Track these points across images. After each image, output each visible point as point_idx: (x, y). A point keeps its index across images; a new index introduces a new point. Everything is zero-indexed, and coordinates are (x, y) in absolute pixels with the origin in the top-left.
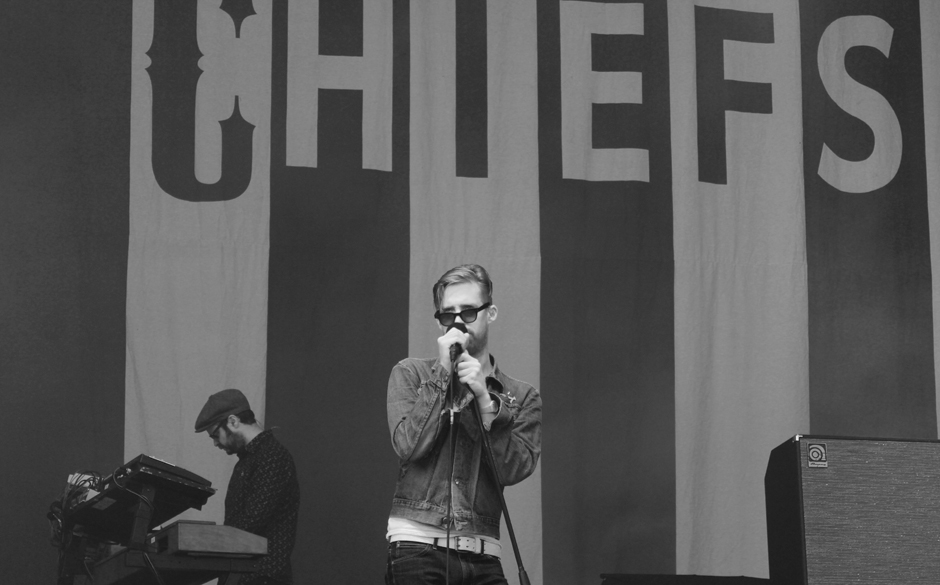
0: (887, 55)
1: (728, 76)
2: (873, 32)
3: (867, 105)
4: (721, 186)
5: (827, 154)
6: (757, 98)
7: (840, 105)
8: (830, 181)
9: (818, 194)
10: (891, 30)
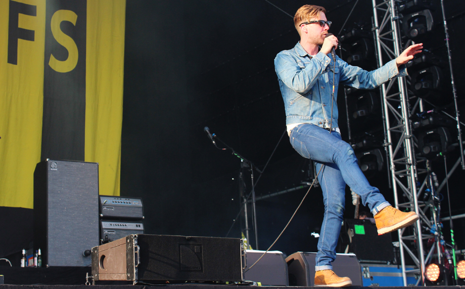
0: (75, 25)
1: (20, 26)
2: (71, 16)
3: (67, 42)
4: (15, 65)
5: (52, 58)
6: (29, 35)
7: (57, 41)
8: (53, 68)
9: (49, 73)
10: (76, 16)
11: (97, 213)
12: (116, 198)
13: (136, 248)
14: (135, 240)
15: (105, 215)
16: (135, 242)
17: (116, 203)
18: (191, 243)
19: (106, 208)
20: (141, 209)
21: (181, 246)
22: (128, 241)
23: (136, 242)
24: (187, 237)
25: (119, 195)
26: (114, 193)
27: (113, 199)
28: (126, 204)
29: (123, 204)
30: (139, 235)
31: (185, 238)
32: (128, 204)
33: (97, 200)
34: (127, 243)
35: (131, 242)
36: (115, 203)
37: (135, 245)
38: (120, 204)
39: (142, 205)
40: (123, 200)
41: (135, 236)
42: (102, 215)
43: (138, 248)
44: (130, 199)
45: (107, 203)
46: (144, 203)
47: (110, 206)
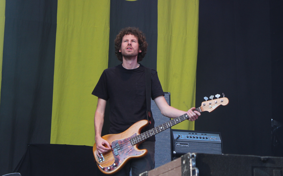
11: (169, 150)
12: (191, 133)
13: (194, 171)
14: (192, 160)
15: (178, 152)
16: (192, 164)
17: (191, 139)
18: (268, 165)
19: (179, 145)
20: (220, 146)
21: (255, 170)
22: (184, 162)
23: (194, 163)
24: (262, 157)
25: (193, 129)
26: (189, 127)
27: (187, 134)
28: (202, 139)
29: (199, 139)
30: (198, 155)
31: (260, 158)
32: (205, 140)
33: (169, 135)
34: (183, 166)
35: (188, 163)
36: (189, 139)
37: (193, 167)
38: (195, 139)
39: (220, 141)
40: (199, 135)
41: (193, 156)
42: (174, 152)
43: (197, 171)
44: (207, 134)
45: (180, 138)
46: (222, 138)
47: (184, 142)
